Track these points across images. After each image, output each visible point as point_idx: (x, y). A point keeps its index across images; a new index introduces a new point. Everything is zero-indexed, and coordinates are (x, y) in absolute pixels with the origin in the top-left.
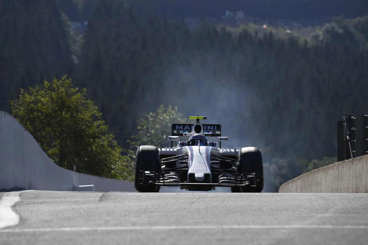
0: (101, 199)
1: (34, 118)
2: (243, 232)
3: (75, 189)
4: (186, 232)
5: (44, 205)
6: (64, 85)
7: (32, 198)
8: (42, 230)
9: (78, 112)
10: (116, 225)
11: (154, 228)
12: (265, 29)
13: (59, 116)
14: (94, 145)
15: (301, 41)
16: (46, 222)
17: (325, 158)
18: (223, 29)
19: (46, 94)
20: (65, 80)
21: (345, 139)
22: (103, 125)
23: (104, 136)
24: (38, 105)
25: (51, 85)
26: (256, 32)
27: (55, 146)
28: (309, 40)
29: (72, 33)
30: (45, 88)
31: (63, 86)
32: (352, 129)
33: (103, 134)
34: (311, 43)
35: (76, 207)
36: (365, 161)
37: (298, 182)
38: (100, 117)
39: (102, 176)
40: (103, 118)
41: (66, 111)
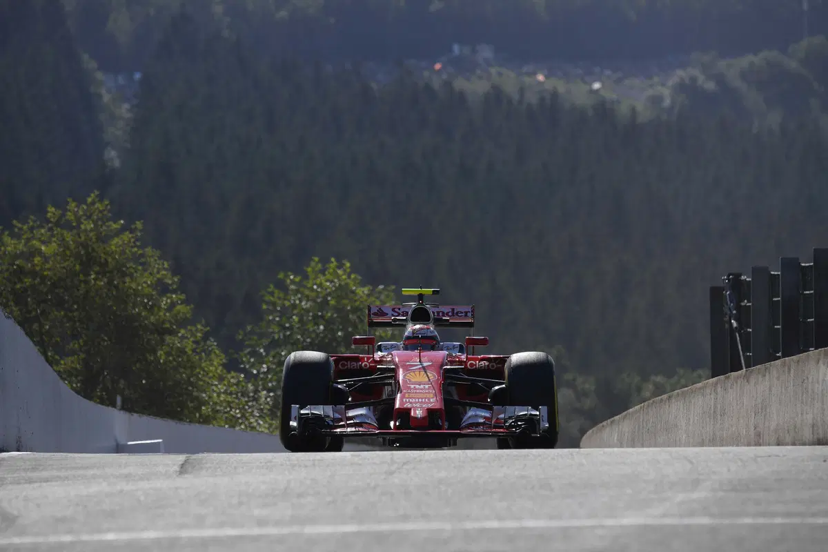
0: (183, 469)
1: (26, 290)
2: (511, 537)
3: (119, 449)
4: (380, 538)
5: (54, 483)
6: (91, 215)
7: (25, 470)
8: (53, 539)
9: (124, 275)
10: (222, 525)
11: (310, 530)
12: (540, 83)
13: (83, 285)
14: (162, 350)
15: (624, 109)
16: (60, 522)
17: (681, 371)
18: (448, 84)
19: (53, 236)
20: (93, 203)
21: (727, 326)
22: (181, 304)
23: (185, 328)
24: (33, 261)
25: (63, 215)
26: (522, 91)
27: (73, 353)
28: (640, 107)
29: (106, 98)
30: (48, 221)
31: (89, 217)
32: (743, 304)
33: (183, 323)
34: (645, 114)
35: (128, 487)
36: (775, 373)
37: (623, 424)
38: (175, 287)
39: (181, 420)
40: (182, 288)
41: (97, 273)
